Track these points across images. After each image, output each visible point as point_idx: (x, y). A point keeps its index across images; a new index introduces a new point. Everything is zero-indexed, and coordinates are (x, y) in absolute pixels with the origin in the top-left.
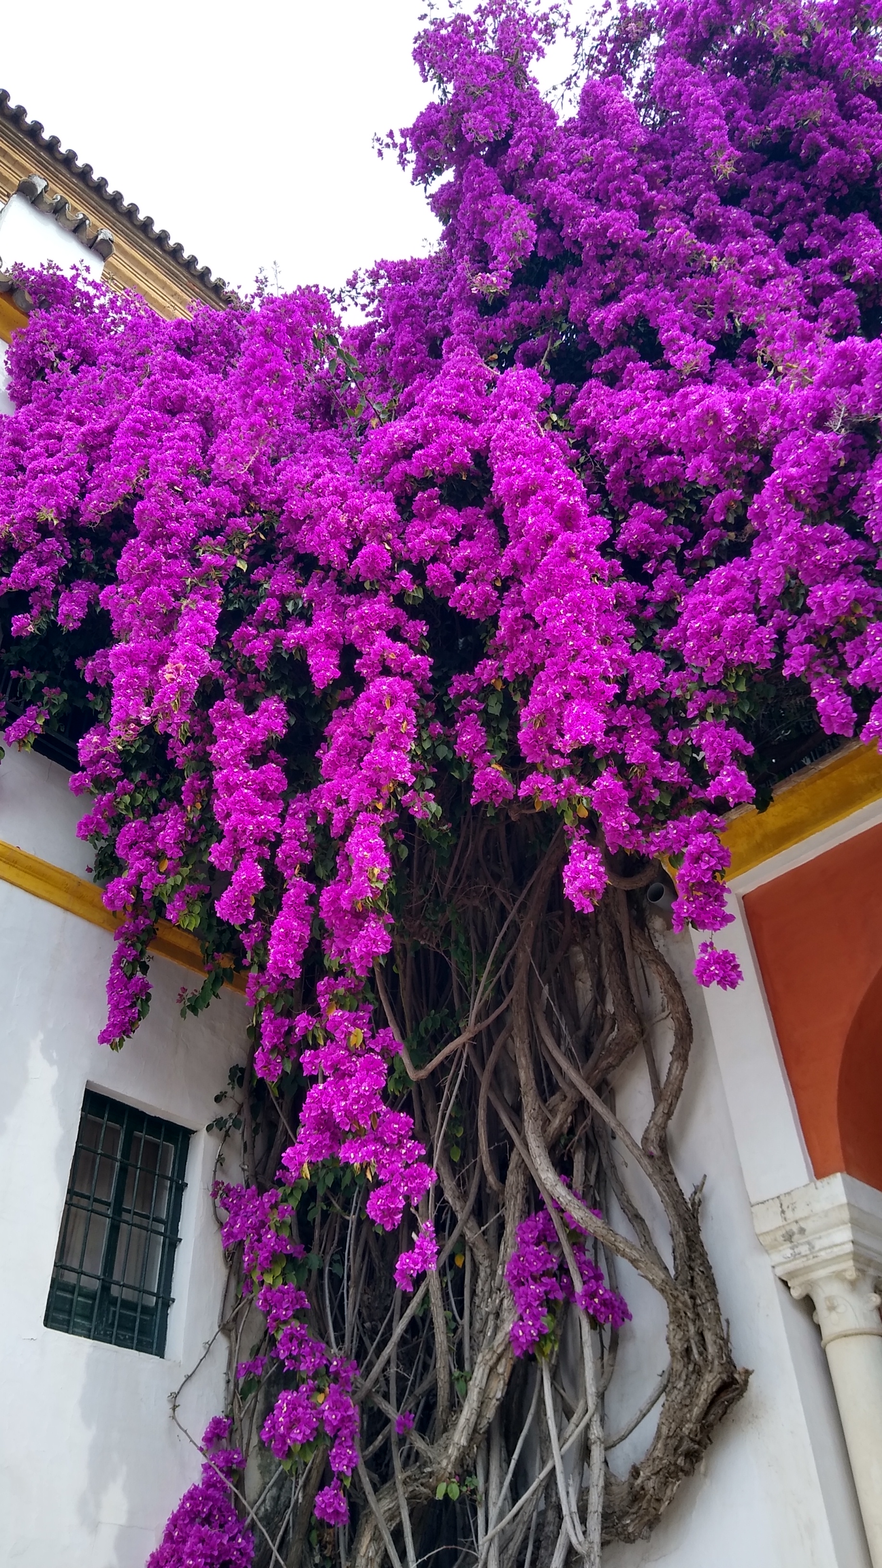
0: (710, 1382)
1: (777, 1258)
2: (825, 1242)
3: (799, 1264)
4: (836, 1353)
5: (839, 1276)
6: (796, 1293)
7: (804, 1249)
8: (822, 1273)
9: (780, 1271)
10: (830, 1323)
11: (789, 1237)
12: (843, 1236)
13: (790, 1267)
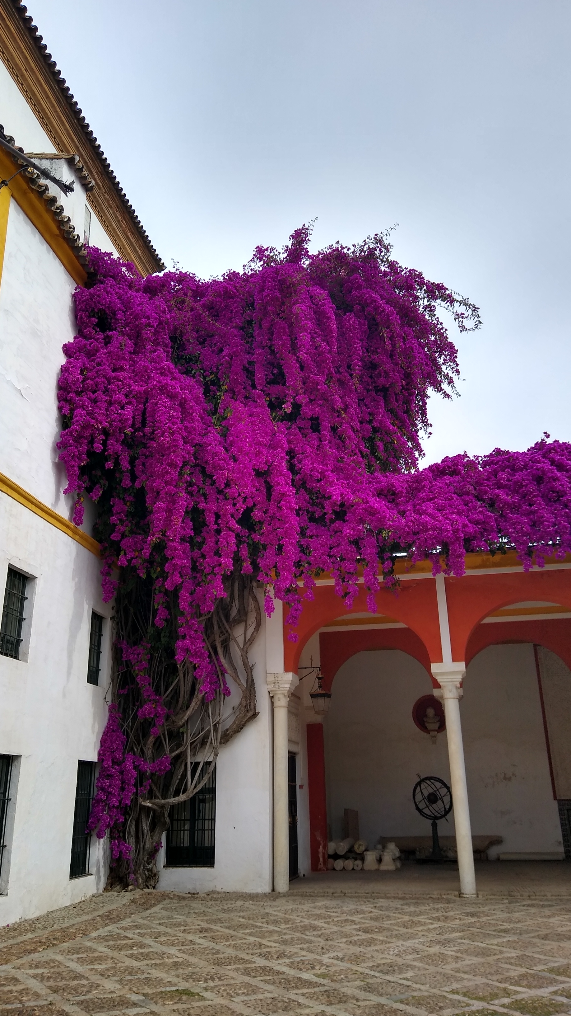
0: (251, 714)
1: (269, 686)
2: (282, 686)
3: (274, 689)
4: (276, 710)
5: (283, 694)
6: (271, 695)
7: (277, 686)
8: (279, 692)
9: (269, 690)
10: (277, 703)
11: (274, 683)
12: (287, 686)
13: (272, 689)
